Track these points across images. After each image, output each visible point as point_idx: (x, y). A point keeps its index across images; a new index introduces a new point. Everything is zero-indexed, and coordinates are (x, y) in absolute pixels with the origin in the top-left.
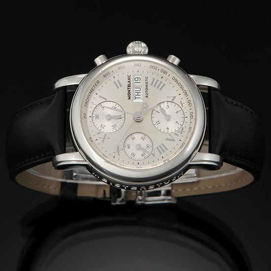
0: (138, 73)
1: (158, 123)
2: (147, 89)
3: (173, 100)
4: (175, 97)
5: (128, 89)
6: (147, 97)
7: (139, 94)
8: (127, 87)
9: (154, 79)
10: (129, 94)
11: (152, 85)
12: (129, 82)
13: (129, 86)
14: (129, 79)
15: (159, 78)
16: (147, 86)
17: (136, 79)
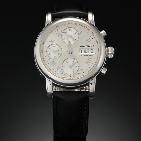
0: (95, 51)
1: (68, 62)
2: (86, 55)
3: (80, 69)
4: (82, 70)
5: (86, 46)
6: (82, 56)
7: (84, 52)
8: (87, 45)
9: (92, 59)
10: (83, 46)
12: (90, 46)
14: (92, 46)
15: (92, 62)
16: (88, 55)
17: (92, 50)
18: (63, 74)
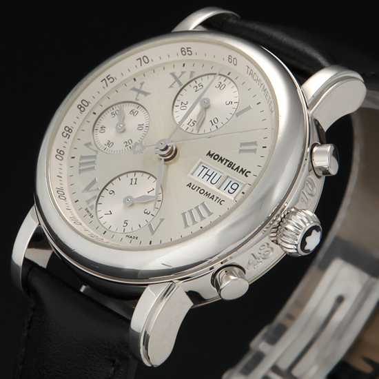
2: (202, 191)
3: (150, 226)
4: (153, 232)
5: (227, 161)
6: (189, 185)
8: (231, 160)
9: (210, 214)
10: (216, 157)
11: (203, 204)
12: (238, 168)
13: (231, 165)
14: (243, 172)
17: (235, 186)
18: (88, 211)
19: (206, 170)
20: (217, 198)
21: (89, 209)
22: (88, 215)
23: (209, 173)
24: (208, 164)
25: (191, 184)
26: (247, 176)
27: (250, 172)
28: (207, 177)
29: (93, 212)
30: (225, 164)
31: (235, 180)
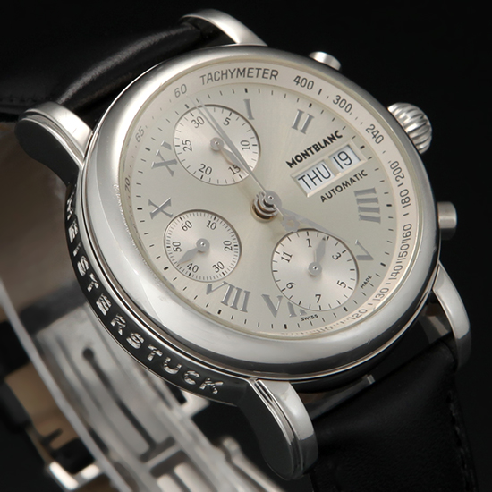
1: (288, 258)
3: (360, 257)
4: (369, 257)
5: (310, 149)
8: (311, 145)
9: (373, 190)
10: (299, 159)
12: (325, 141)
13: (317, 147)
14: (332, 138)
15: (383, 200)
17: (343, 156)
18: (306, 318)
19: (306, 178)
20: (355, 176)
21: (304, 316)
22: (312, 320)
23: (313, 175)
24: (299, 173)
25: (322, 197)
26: (341, 137)
27: (337, 132)
28: (316, 180)
29: (309, 314)
30: (313, 153)
31: (335, 153)
